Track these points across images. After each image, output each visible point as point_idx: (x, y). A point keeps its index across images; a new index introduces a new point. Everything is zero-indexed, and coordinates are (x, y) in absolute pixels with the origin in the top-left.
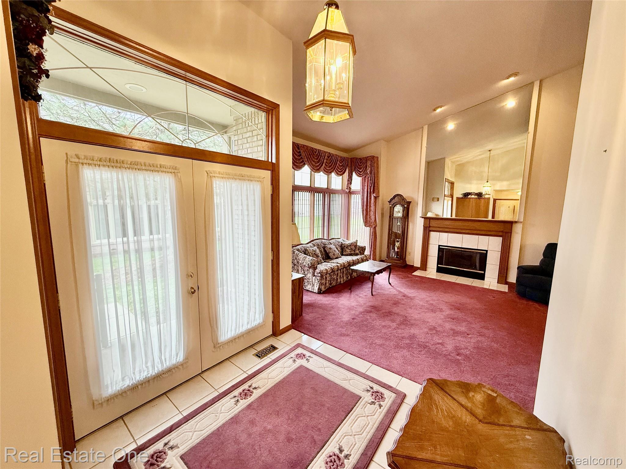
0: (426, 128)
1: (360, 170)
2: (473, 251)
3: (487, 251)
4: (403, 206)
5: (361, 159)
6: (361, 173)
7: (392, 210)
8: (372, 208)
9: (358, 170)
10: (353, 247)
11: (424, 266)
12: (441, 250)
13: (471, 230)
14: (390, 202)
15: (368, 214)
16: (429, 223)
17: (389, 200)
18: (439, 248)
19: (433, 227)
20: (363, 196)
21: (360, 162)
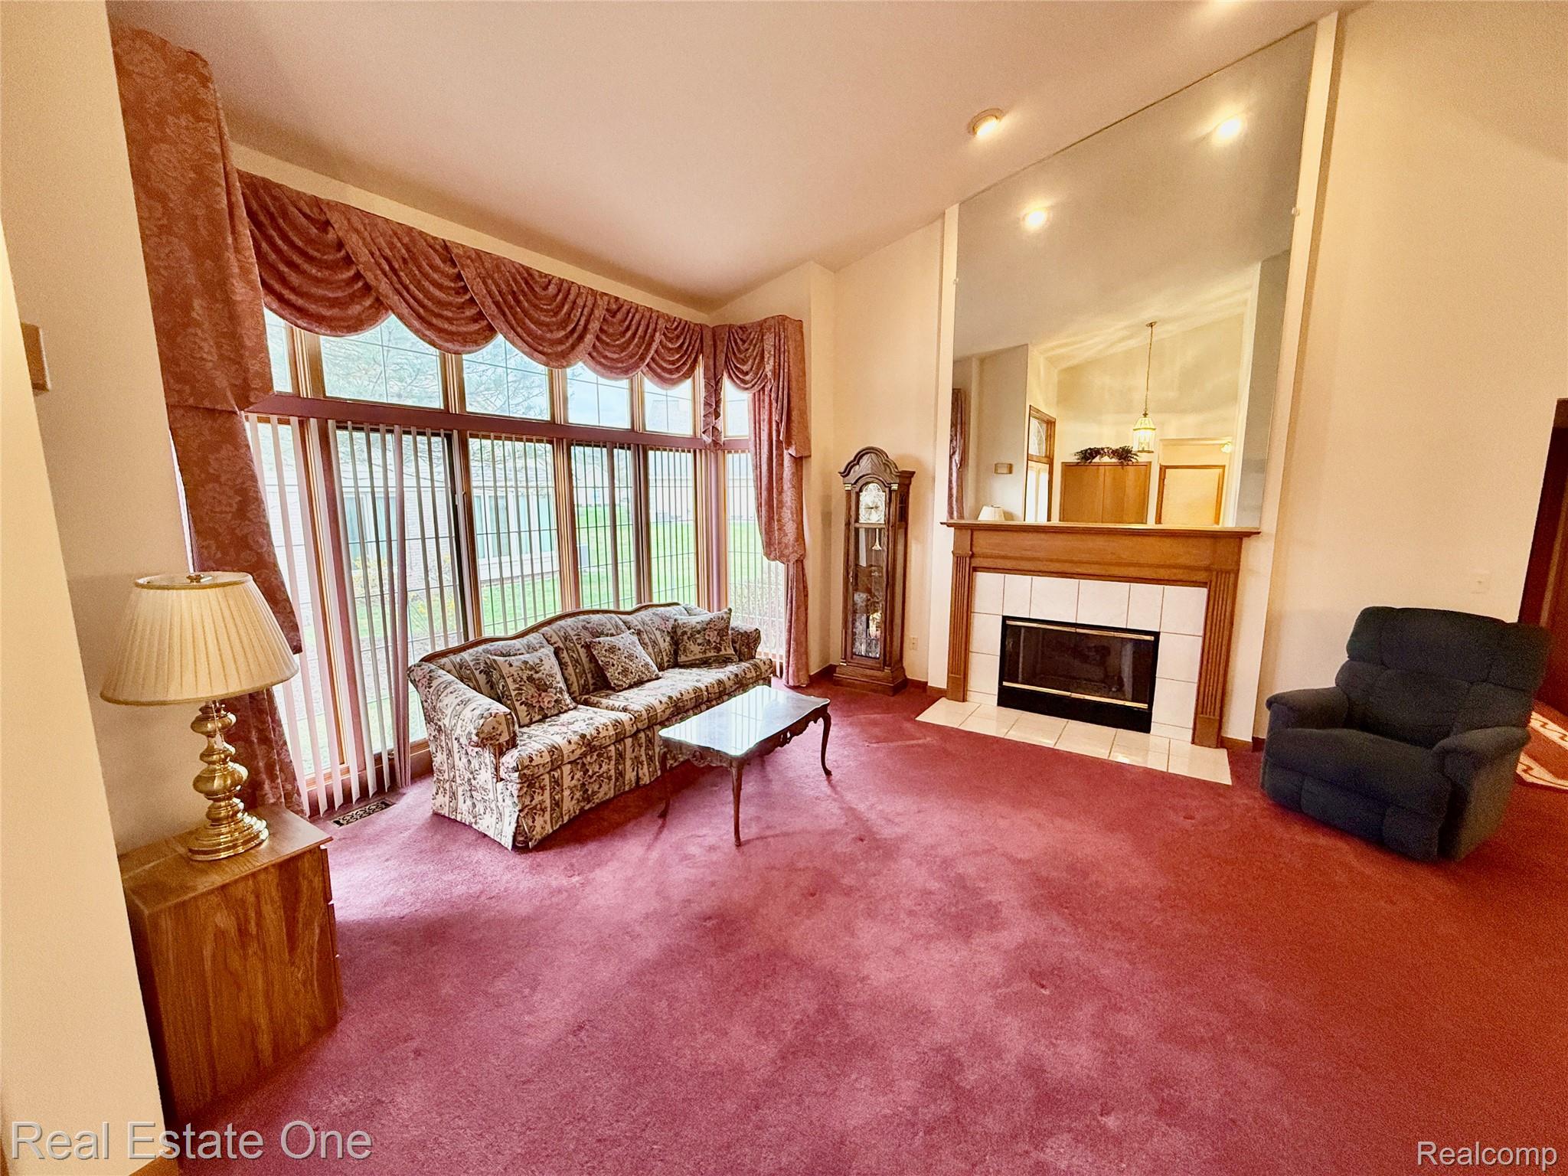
0: (953, 213)
1: (745, 368)
2: (1112, 634)
3: (1157, 635)
4: (885, 486)
5: (743, 328)
6: (747, 378)
7: (853, 500)
8: (788, 496)
9: (736, 367)
10: (713, 637)
11: (958, 687)
12: (1010, 629)
13: (1105, 564)
14: (846, 473)
15: (776, 517)
16: (971, 545)
17: (842, 471)
18: (1005, 627)
19: (986, 556)
20: (758, 454)
21: (741, 339)
